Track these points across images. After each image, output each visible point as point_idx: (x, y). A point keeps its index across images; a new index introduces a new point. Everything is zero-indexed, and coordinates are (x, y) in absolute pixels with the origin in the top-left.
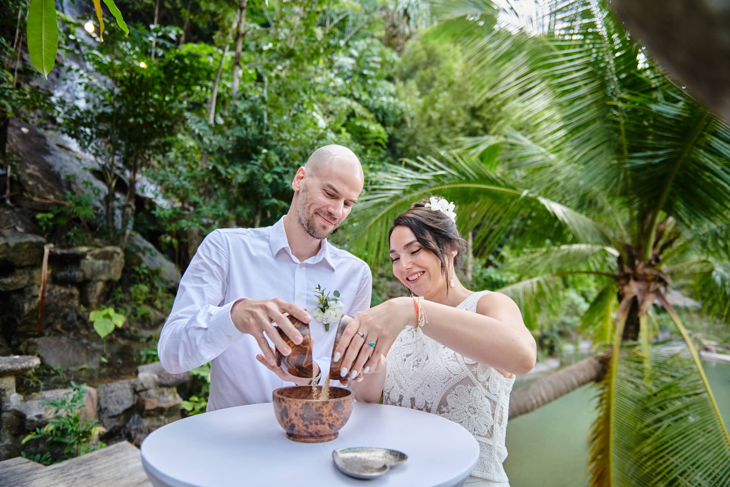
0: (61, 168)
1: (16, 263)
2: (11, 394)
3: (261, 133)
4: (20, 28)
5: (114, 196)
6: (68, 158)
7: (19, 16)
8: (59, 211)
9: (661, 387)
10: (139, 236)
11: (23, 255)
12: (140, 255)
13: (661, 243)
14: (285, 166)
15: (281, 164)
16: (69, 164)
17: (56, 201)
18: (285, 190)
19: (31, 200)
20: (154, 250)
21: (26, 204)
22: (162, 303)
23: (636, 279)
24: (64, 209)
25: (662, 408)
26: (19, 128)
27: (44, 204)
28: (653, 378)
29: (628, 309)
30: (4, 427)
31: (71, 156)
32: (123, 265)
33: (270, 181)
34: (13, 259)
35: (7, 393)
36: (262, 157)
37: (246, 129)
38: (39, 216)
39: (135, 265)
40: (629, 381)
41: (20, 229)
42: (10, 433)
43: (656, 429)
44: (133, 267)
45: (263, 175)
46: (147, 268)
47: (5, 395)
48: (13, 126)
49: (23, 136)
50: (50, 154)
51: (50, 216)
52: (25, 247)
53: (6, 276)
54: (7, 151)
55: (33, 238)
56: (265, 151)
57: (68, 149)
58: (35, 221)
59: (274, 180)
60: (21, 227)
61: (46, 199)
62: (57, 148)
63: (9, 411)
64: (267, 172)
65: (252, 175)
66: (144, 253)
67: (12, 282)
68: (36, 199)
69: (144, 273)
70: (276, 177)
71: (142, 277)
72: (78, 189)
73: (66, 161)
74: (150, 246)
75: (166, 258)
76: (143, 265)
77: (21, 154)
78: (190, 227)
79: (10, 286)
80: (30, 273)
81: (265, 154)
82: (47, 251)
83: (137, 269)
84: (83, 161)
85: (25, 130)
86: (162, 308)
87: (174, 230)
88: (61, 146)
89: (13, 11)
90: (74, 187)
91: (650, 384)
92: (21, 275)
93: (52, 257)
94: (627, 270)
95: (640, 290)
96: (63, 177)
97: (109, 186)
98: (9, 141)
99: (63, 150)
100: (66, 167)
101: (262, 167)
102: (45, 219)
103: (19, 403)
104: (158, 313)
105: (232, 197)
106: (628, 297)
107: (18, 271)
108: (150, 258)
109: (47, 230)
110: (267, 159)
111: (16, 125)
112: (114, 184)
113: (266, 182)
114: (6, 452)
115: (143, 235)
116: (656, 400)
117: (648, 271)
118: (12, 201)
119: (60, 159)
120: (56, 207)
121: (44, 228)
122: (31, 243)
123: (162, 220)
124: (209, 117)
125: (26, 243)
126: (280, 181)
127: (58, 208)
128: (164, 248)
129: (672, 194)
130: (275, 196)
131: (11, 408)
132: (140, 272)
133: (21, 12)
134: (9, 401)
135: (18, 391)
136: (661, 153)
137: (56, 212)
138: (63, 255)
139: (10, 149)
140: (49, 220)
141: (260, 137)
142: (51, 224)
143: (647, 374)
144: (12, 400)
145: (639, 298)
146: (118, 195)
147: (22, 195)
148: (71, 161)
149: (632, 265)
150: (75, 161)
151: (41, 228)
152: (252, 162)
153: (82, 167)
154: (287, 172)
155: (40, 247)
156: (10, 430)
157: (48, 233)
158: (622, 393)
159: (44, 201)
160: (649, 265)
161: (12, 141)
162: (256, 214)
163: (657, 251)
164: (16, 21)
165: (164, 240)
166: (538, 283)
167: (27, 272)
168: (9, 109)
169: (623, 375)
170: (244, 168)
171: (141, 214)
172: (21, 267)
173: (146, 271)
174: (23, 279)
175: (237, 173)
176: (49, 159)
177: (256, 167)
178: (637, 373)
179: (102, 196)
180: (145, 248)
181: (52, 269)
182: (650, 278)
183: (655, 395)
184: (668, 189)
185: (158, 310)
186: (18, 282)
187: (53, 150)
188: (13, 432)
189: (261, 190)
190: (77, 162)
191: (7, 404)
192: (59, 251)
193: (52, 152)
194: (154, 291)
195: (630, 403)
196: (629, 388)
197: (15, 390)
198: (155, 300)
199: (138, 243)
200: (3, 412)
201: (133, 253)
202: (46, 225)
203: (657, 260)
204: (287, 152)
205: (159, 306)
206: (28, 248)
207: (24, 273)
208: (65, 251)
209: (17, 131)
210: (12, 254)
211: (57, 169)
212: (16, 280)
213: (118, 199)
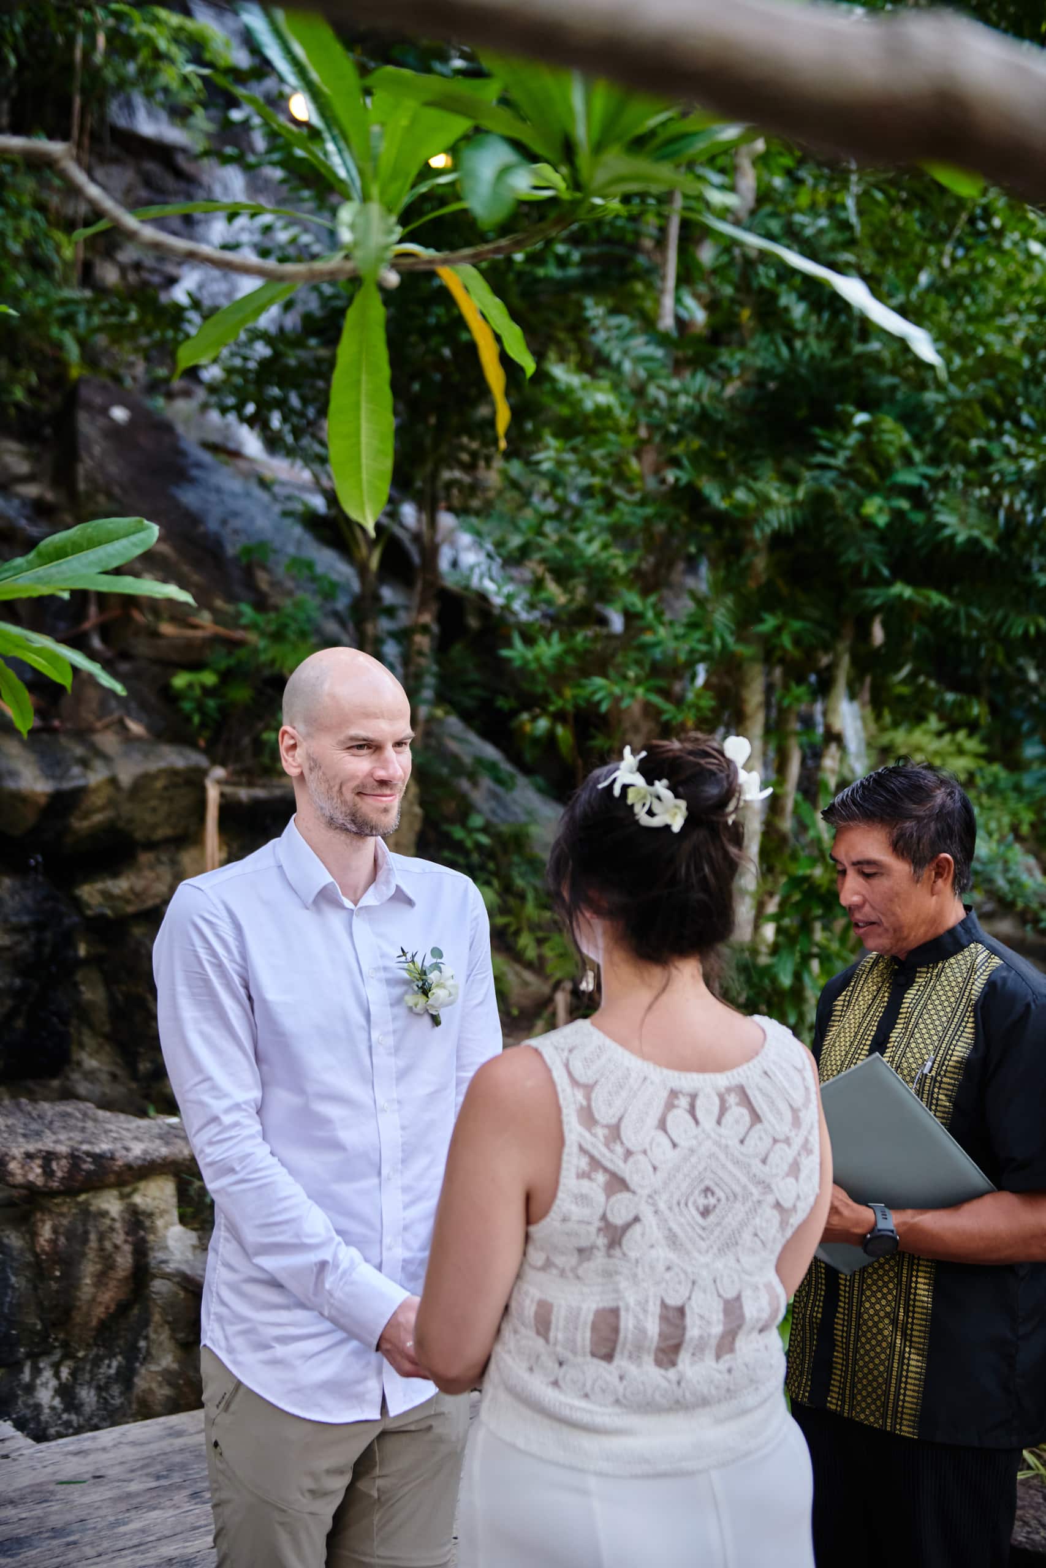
0: (224, 522)
1: (139, 835)
2: (166, 1227)
3: (841, 348)
4: (84, 91)
5: (377, 598)
6: (235, 485)
7: (78, 54)
8: (232, 662)
10: (454, 723)
11: (154, 810)
12: (465, 784)
14: (934, 460)
15: (917, 456)
16: (239, 505)
17: (221, 630)
18: (938, 546)
19: (155, 634)
20: (506, 767)
21: (142, 647)
22: (540, 942)
24: (242, 653)
26: (104, 411)
27: (189, 644)
30: (157, 1318)
31: (246, 476)
32: (417, 826)
33: (882, 520)
34: (130, 821)
35: (160, 1223)
36: (853, 439)
37: (789, 343)
38: (180, 681)
39: (451, 821)
41: (136, 727)
42: (172, 1337)
44: (446, 827)
45: (860, 503)
46: (485, 830)
47: (153, 1230)
48: (89, 407)
49: (114, 431)
50: (192, 481)
51: (209, 678)
52: (159, 784)
53: (115, 875)
54: (82, 486)
55: (176, 758)
56: (861, 418)
57: (235, 454)
58: (171, 697)
59: (898, 515)
60: (138, 720)
61: (195, 627)
62: (206, 457)
63: (166, 1276)
64: (871, 489)
65: (819, 500)
66: (473, 778)
67: (132, 890)
68: (167, 629)
69: (479, 846)
70: (904, 504)
71: (475, 858)
72: (273, 584)
73: (234, 495)
74: (490, 752)
75: (540, 790)
76: (477, 821)
77: (117, 490)
78: (617, 700)
79: (128, 902)
80: (174, 862)
81: (864, 428)
82: (213, 794)
83: (458, 833)
84: (277, 489)
85: (119, 414)
86: (541, 958)
87: (569, 707)
88: (215, 448)
89: (60, 40)
90: (262, 579)
92: (152, 867)
93: (229, 810)
96: (231, 550)
97: (362, 570)
98: (84, 455)
99: (223, 457)
100: (236, 514)
101: (850, 473)
102: (198, 692)
103: (189, 1255)
104: (528, 976)
105: (752, 585)
107: (145, 858)
108: (494, 796)
109: (203, 725)
110: (869, 449)
111: (98, 400)
112: (374, 562)
113: (868, 524)
114: (166, 1391)
115: (467, 717)
118: (105, 639)
119: (218, 490)
120: (223, 651)
121: (196, 719)
122: (173, 772)
123: (531, 677)
124: (658, 302)
125: (161, 772)
126: (918, 518)
127: (230, 654)
128: (529, 755)
130: (901, 572)
131: (170, 1268)
132: (469, 844)
133: (80, 40)
134: (166, 1248)
135: (183, 1220)
137: (223, 665)
138: (256, 803)
139: (90, 479)
140: (207, 691)
141: (839, 363)
142: (211, 703)
144: (171, 1243)
146: (388, 594)
147: (129, 619)
148: (248, 494)
150: (258, 492)
151: (188, 719)
152: (820, 458)
153: (277, 508)
154: (943, 482)
155: (194, 781)
156: (173, 1330)
157: (207, 734)
159: (190, 633)
161: (92, 457)
162: (836, 635)
164: (68, 67)
165: (528, 728)
167: (164, 858)
168: (73, 352)
170: (791, 480)
171: (457, 650)
172: (151, 846)
173: (484, 839)
174: (158, 878)
175: (766, 502)
176: (189, 497)
177: (831, 475)
179: (342, 603)
180: (479, 761)
181: (229, 846)
185: (529, 965)
186: (145, 890)
187: (199, 465)
188: (181, 1336)
189: (852, 555)
190: (264, 496)
191: (160, 1255)
192: (244, 794)
193: (195, 472)
194: (512, 902)
197: (175, 1214)
198: (517, 933)
199: (453, 746)
200: (154, 1276)
201: (443, 783)
202: (200, 708)
204: (939, 407)
205: (531, 953)
206: (166, 788)
207: (159, 861)
208: (260, 793)
209: (101, 421)
210: (127, 808)
211: (212, 524)
212: (139, 884)
213: (390, 612)
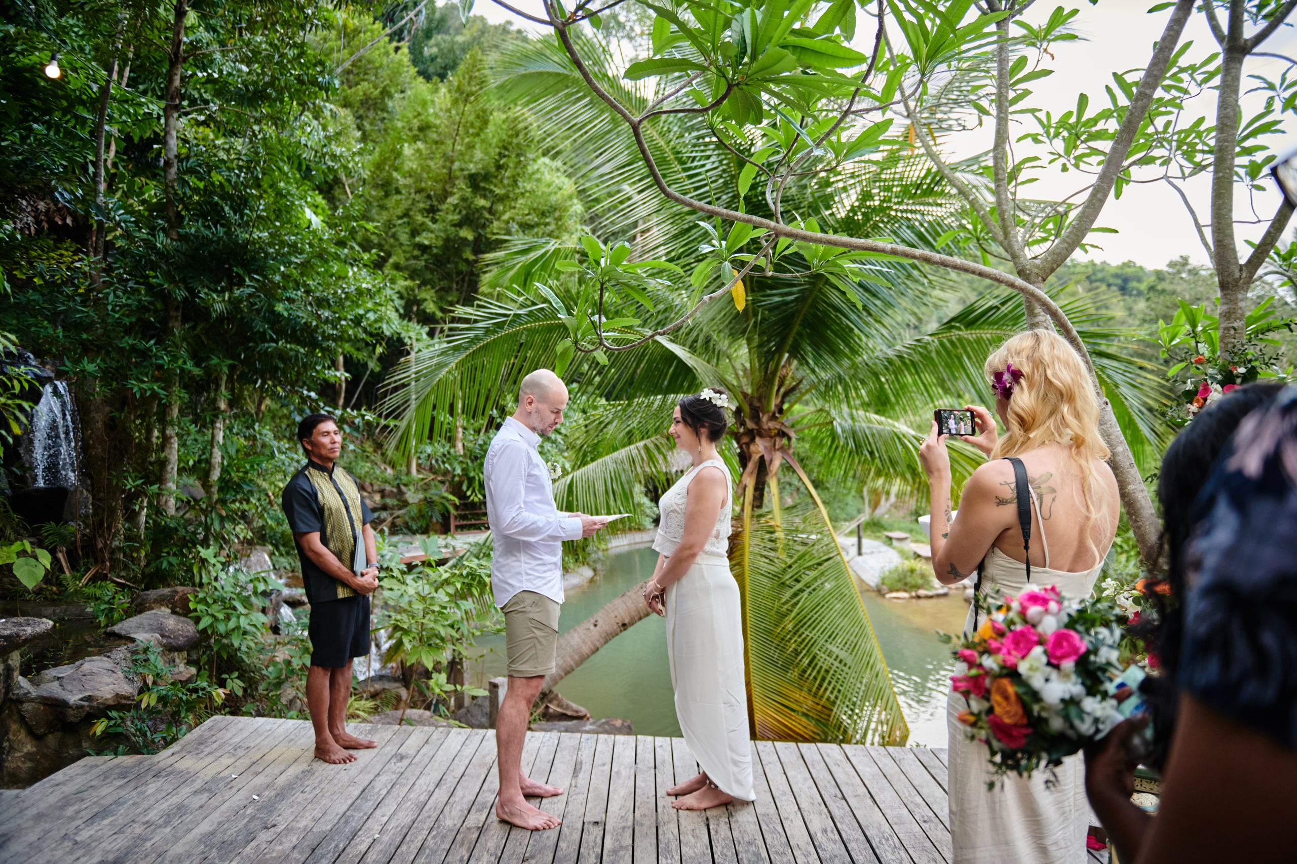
2: (17, 677)
9: (795, 557)
13: (782, 390)
23: (761, 436)
25: (797, 581)
28: (787, 547)
29: (756, 471)
30: (14, 727)
35: (15, 675)
40: (763, 556)
42: (29, 735)
43: (796, 604)
47: (12, 679)
91: (783, 556)
94: (750, 425)
95: (766, 448)
106: (755, 457)
114: (28, 765)
116: (790, 573)
117: (771, 425)
129: (799, 334)
131: (33, 695)
134: (21, 687)
136: (795, 289)
143: (780, 545)
144: (23, 684)
145: (767, 458)
149: (756, 418)
158: (756, 570)
160: (773, 418)
163: (779, 399)
166: (646, 447)
169: (757, 550)
178: (770, 545)
182: (773, 432)
183: (790, 567)
184: (796, 328)
191: (21, 691)
195: (765, 580)
196: (763, 564)
200: (23, 702)
203: (781, 411)
